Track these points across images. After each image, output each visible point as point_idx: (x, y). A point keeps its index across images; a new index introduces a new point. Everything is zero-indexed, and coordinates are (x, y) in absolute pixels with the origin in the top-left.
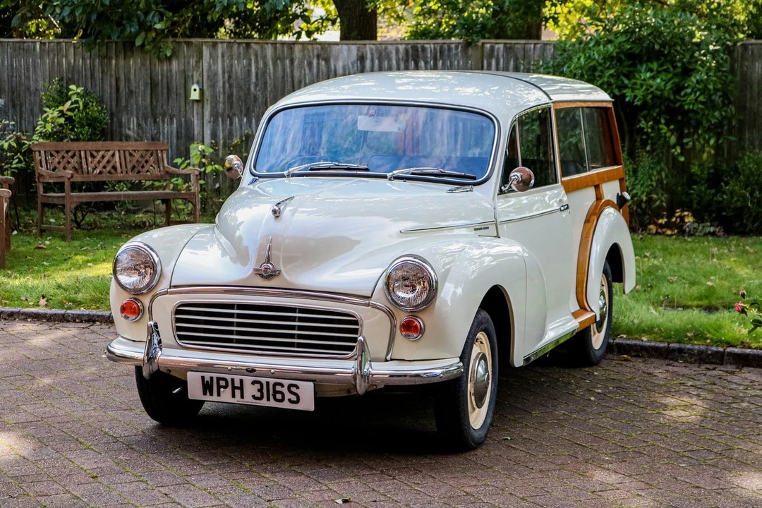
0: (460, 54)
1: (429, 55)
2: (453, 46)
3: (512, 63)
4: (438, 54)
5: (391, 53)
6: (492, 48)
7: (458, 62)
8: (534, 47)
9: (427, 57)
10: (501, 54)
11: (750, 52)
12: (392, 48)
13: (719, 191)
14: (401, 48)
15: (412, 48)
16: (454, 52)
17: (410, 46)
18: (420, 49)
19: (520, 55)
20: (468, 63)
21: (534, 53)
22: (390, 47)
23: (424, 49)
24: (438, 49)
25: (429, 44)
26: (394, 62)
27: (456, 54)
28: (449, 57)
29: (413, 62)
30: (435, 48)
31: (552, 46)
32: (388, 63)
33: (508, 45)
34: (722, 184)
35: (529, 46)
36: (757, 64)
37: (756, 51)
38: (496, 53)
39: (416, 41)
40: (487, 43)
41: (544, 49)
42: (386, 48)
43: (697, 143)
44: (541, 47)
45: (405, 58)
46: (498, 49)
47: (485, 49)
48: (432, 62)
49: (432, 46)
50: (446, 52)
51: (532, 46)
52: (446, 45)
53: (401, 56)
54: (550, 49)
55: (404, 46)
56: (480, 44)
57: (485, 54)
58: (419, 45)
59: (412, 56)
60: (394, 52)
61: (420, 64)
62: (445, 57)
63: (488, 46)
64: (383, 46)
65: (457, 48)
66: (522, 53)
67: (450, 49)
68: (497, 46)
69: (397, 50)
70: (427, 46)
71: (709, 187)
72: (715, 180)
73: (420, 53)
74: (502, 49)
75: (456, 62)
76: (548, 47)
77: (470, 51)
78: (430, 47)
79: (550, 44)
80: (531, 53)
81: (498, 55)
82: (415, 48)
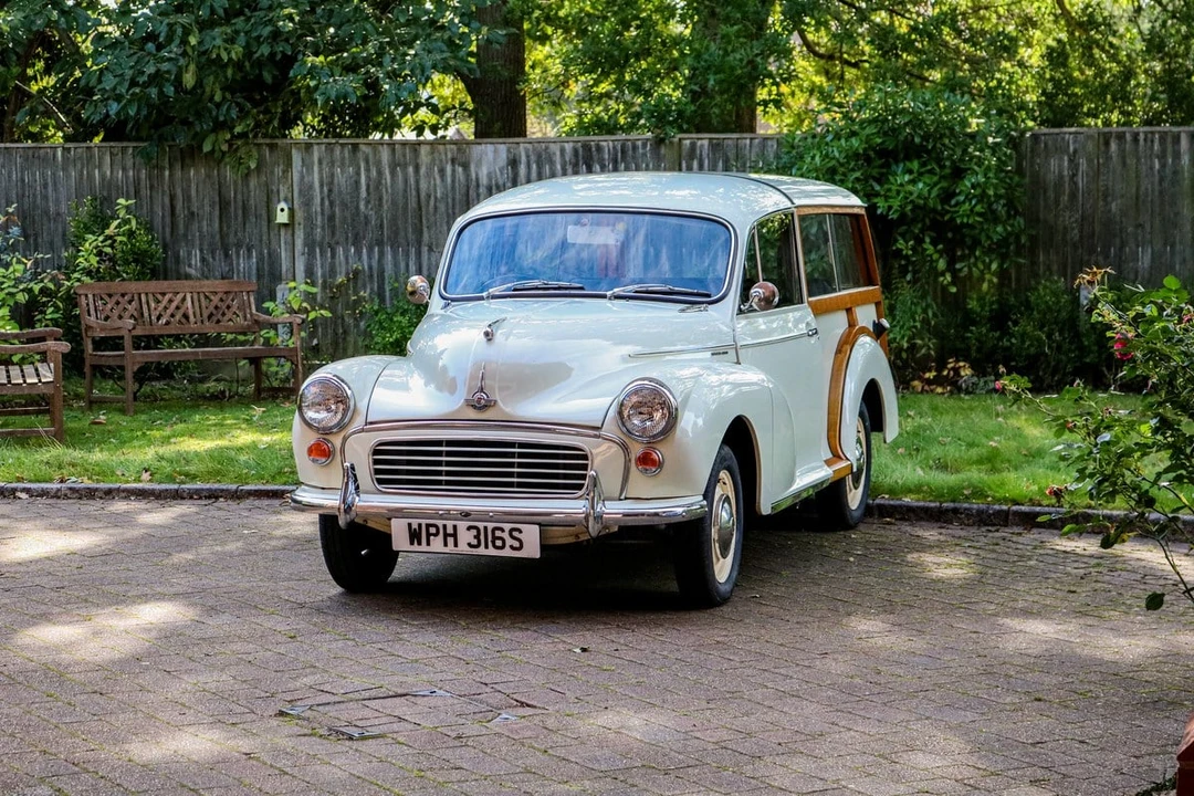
0: (649, 155)
1: (606, 156)
2: (639, 143)
3: (720, 165)
4: (619, 154)
5: (554, 154)
6: (693, 145)
7: (647, 162)
8: (750, 143)
9: (604, 160)
10: (705, 153)
11: (1043, 145)
12: (555, 148)
13: (1006, 332)
14: (568, 147)
15: (583, 146)
16: (641, 151)
17: (579, 144)
18: (593, 149)
19: (731, 155)
20: (660, 163)
21: (750, 152)
22: (552, 145)
23: (599, 148)
24: (619, 148)
25: (606, 141)
26: (559, 167)
27: (644, 155)
28: (634, 158)
29: (584, 164)
30: (614, 148)
31: (775, 141)
32: (551, 169)
33: (715, 141)
34: (1010, 323)
35: (743, 141)
36: (1052, 161)
37: (1050, 144)
38: (698, 153)
39: (588, 138)
40: (685, 139)
41: (764, 146)
42: (547, 148)
43: (974, 269)
44: (759, 143)
45: (573, 161)
46: (702, 146)
47: (683, 147)
48: (610, 163)
49: (611, 143)
50: (630, 152)
51: (748, 141)
52: (629, 143)
53: (567, 159)
54: (772, 146)
55: (571, 144)
56: (676, 140)
57: (684, 154)
58: (592, 143)
59: (583, 158)
60: (558, 153)
61: (593, 166)
62: (629, 158)
63: (688, 142)
64: (543, 145)
65: (644, 145)
66: (734, 151)
67: (635, 148)
68: (699, 143)
69: (563, 151)
70: (604, 144)
71: (992, 329)
72: (1000, 319)
73: (594, 153)
74: (706, 147)
75: (644, 162)
76: (770, 143)
77: (663, 150)
78: (608, 146)
79: (772, 139)
80: (747, 152)
81: (701, 155)
82: (586, 147)
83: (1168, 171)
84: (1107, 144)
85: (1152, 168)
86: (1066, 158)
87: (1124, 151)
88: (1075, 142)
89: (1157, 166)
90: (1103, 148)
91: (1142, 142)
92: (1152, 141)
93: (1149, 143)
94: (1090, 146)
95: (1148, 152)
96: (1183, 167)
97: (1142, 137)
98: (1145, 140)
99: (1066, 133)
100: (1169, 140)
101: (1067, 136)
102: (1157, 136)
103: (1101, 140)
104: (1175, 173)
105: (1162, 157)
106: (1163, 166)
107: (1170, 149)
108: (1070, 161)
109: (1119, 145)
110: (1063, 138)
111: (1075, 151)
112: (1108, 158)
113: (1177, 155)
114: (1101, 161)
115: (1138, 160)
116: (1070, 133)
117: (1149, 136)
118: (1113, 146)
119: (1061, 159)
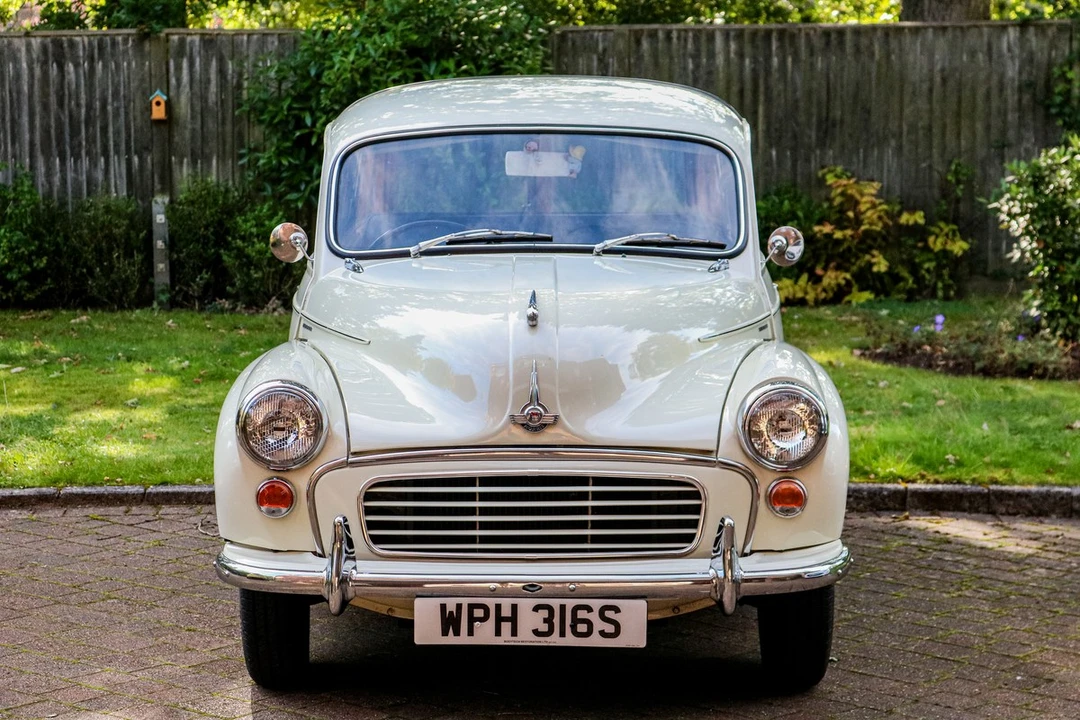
0: (130, 52)
1: (81, 53)
2: (120, 38)
3: (214, 63)
4: (96, 51)
5: (19, 50)
6: (182, 41)
7: (129, 64)
8: (249, 41)
9: (78, 57)
10: (196, 49)
11: (570, 43)
12: (20, 44)
14: (36, 42)
15: (53, 42)
16: (121, 47)
17: (49, 40)
18: (65, 45)
19: (226, 52)
20: (143, 64)
21: (248, 48)
22: (16, 42)
23: (72, 44)
24: (96, 43)
25: (80, 36)
26: (24, 65)
27: (125, 52)
28: (113, 55)
29: (55, 65)
30: (90, 43)
31: (276, 36)
32: (15, 67)
33: (207, 37)
35: (240, 37)
36: (581, 61)
37: (578, 43)
38: (188, 48)
39: (59, 32)
40: (173, 34)
41: (263, 42)
42: (10, 44)
44: (258, 39)
45: (42, 58)
46: (192, 42)
47: (171, 43)
48: (86, 64)
49: (86, 39)
50: (109, 49)
51: (245, 38)
52: (108, 38)
53: (35, 56)
54: (273, 42)
55: (39, 40)
56: (162, 35)
57: (172, 51)
58: (64, 38)
59: (54, 55)
60: (23, 49)
61: (66, 69)
62: (108, 56)
63: (176, 38)
64: (6, 41)
65: (126, 41)
66: (230, 48)
67: (114, 43)
68: (189, 39)
69: (29, 46)
70: (78, 39)
73: (67, 50)
74: (197, 43)
75: (125, 64)
76: (270, 39)
77: (147, 46)
78: (83, 42)
79: (272, 34)
80: (244, 49)
81: (191, 53)
82: (57, 43)
83: (702, 72)
84: (638, 42)
85: (685, 68)
86: (595, 57)
87: (656, 49)
88: (604, 40)
89: (691, 66)
90: (633, 45)
91: (675, 40)
92: (686, 40)
93: (682, 42)
94: (621, 44)
95: (681, 52)
96: (717, 69)
97: (675, 35)
98: (679, 38)
99: (594, 31)
100: (703, 38)
101: (596, 34)
102: (691, 34)
103: (632, 39)
104: (710, 73)
105: (696, 57)
106: (697, 66)
107: (704, 48)
108: (600, 60)
109: (651, 44)
110: (592, 36)
111: (605, 50)
112: (640, 58)
113: (712, 55)
114: (632, 61)
115: (671, 58)
116: (600, 31)
117: (683, 33)
118: (645, 45)
119: (590, 59)
